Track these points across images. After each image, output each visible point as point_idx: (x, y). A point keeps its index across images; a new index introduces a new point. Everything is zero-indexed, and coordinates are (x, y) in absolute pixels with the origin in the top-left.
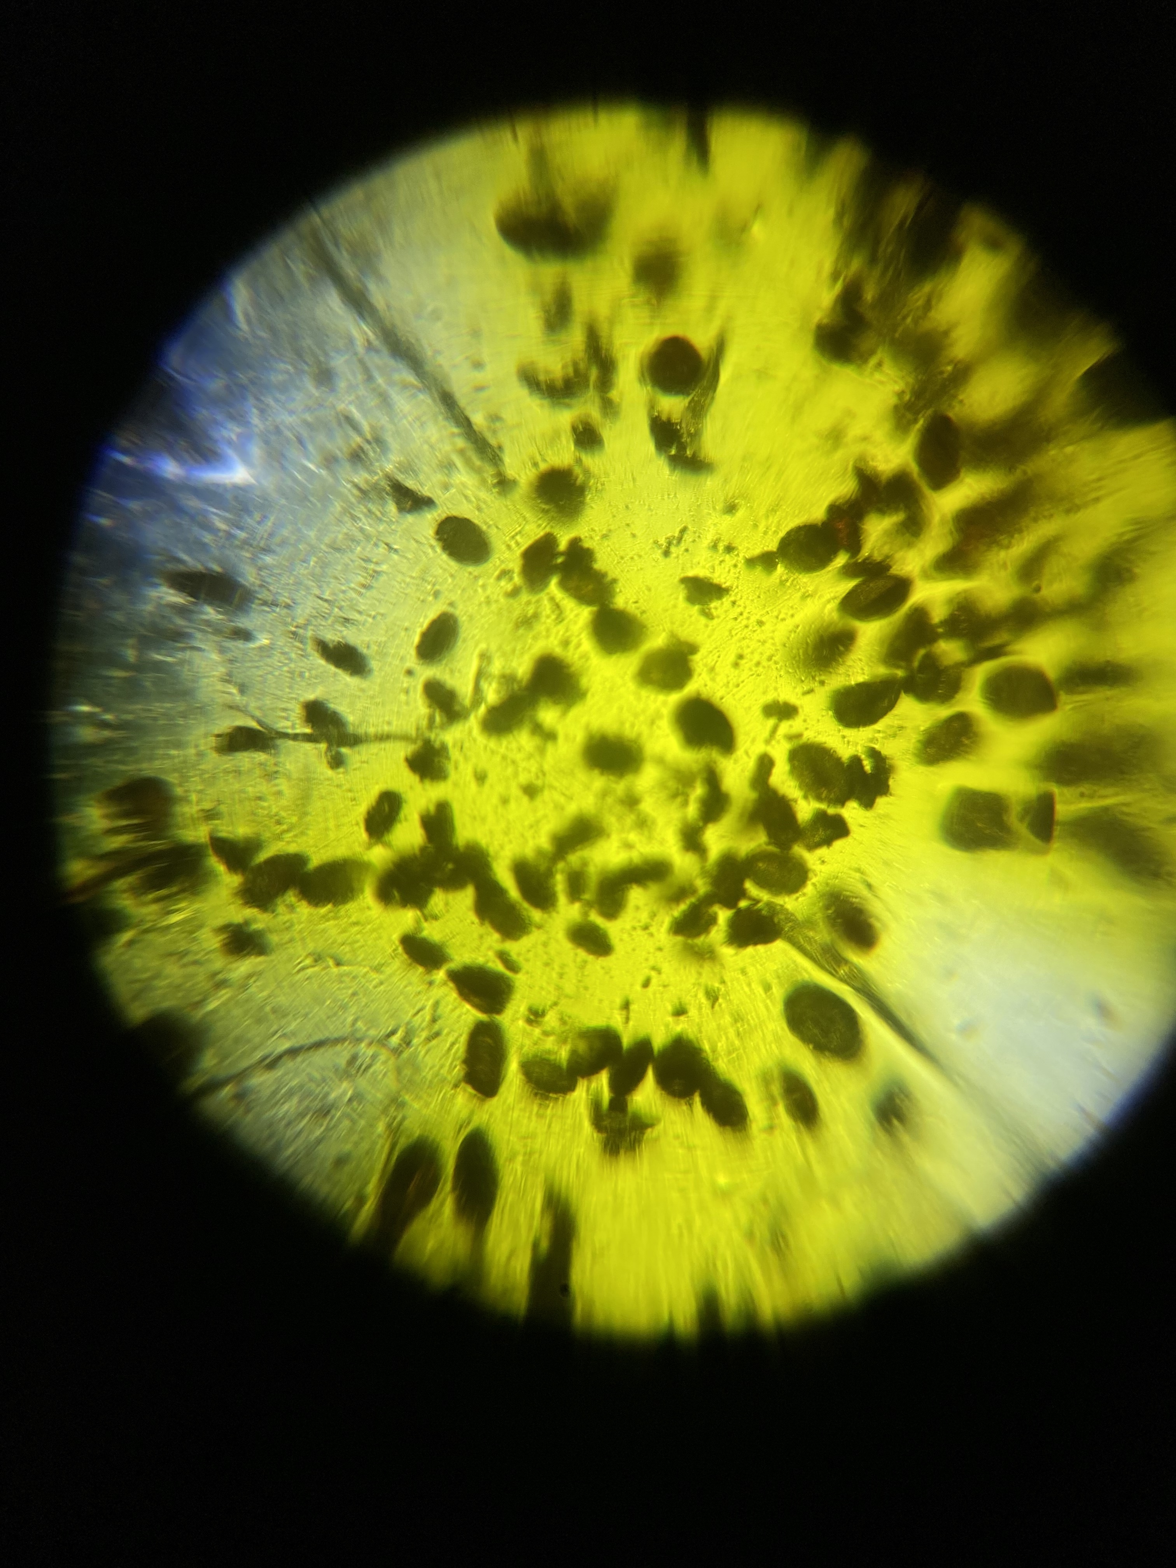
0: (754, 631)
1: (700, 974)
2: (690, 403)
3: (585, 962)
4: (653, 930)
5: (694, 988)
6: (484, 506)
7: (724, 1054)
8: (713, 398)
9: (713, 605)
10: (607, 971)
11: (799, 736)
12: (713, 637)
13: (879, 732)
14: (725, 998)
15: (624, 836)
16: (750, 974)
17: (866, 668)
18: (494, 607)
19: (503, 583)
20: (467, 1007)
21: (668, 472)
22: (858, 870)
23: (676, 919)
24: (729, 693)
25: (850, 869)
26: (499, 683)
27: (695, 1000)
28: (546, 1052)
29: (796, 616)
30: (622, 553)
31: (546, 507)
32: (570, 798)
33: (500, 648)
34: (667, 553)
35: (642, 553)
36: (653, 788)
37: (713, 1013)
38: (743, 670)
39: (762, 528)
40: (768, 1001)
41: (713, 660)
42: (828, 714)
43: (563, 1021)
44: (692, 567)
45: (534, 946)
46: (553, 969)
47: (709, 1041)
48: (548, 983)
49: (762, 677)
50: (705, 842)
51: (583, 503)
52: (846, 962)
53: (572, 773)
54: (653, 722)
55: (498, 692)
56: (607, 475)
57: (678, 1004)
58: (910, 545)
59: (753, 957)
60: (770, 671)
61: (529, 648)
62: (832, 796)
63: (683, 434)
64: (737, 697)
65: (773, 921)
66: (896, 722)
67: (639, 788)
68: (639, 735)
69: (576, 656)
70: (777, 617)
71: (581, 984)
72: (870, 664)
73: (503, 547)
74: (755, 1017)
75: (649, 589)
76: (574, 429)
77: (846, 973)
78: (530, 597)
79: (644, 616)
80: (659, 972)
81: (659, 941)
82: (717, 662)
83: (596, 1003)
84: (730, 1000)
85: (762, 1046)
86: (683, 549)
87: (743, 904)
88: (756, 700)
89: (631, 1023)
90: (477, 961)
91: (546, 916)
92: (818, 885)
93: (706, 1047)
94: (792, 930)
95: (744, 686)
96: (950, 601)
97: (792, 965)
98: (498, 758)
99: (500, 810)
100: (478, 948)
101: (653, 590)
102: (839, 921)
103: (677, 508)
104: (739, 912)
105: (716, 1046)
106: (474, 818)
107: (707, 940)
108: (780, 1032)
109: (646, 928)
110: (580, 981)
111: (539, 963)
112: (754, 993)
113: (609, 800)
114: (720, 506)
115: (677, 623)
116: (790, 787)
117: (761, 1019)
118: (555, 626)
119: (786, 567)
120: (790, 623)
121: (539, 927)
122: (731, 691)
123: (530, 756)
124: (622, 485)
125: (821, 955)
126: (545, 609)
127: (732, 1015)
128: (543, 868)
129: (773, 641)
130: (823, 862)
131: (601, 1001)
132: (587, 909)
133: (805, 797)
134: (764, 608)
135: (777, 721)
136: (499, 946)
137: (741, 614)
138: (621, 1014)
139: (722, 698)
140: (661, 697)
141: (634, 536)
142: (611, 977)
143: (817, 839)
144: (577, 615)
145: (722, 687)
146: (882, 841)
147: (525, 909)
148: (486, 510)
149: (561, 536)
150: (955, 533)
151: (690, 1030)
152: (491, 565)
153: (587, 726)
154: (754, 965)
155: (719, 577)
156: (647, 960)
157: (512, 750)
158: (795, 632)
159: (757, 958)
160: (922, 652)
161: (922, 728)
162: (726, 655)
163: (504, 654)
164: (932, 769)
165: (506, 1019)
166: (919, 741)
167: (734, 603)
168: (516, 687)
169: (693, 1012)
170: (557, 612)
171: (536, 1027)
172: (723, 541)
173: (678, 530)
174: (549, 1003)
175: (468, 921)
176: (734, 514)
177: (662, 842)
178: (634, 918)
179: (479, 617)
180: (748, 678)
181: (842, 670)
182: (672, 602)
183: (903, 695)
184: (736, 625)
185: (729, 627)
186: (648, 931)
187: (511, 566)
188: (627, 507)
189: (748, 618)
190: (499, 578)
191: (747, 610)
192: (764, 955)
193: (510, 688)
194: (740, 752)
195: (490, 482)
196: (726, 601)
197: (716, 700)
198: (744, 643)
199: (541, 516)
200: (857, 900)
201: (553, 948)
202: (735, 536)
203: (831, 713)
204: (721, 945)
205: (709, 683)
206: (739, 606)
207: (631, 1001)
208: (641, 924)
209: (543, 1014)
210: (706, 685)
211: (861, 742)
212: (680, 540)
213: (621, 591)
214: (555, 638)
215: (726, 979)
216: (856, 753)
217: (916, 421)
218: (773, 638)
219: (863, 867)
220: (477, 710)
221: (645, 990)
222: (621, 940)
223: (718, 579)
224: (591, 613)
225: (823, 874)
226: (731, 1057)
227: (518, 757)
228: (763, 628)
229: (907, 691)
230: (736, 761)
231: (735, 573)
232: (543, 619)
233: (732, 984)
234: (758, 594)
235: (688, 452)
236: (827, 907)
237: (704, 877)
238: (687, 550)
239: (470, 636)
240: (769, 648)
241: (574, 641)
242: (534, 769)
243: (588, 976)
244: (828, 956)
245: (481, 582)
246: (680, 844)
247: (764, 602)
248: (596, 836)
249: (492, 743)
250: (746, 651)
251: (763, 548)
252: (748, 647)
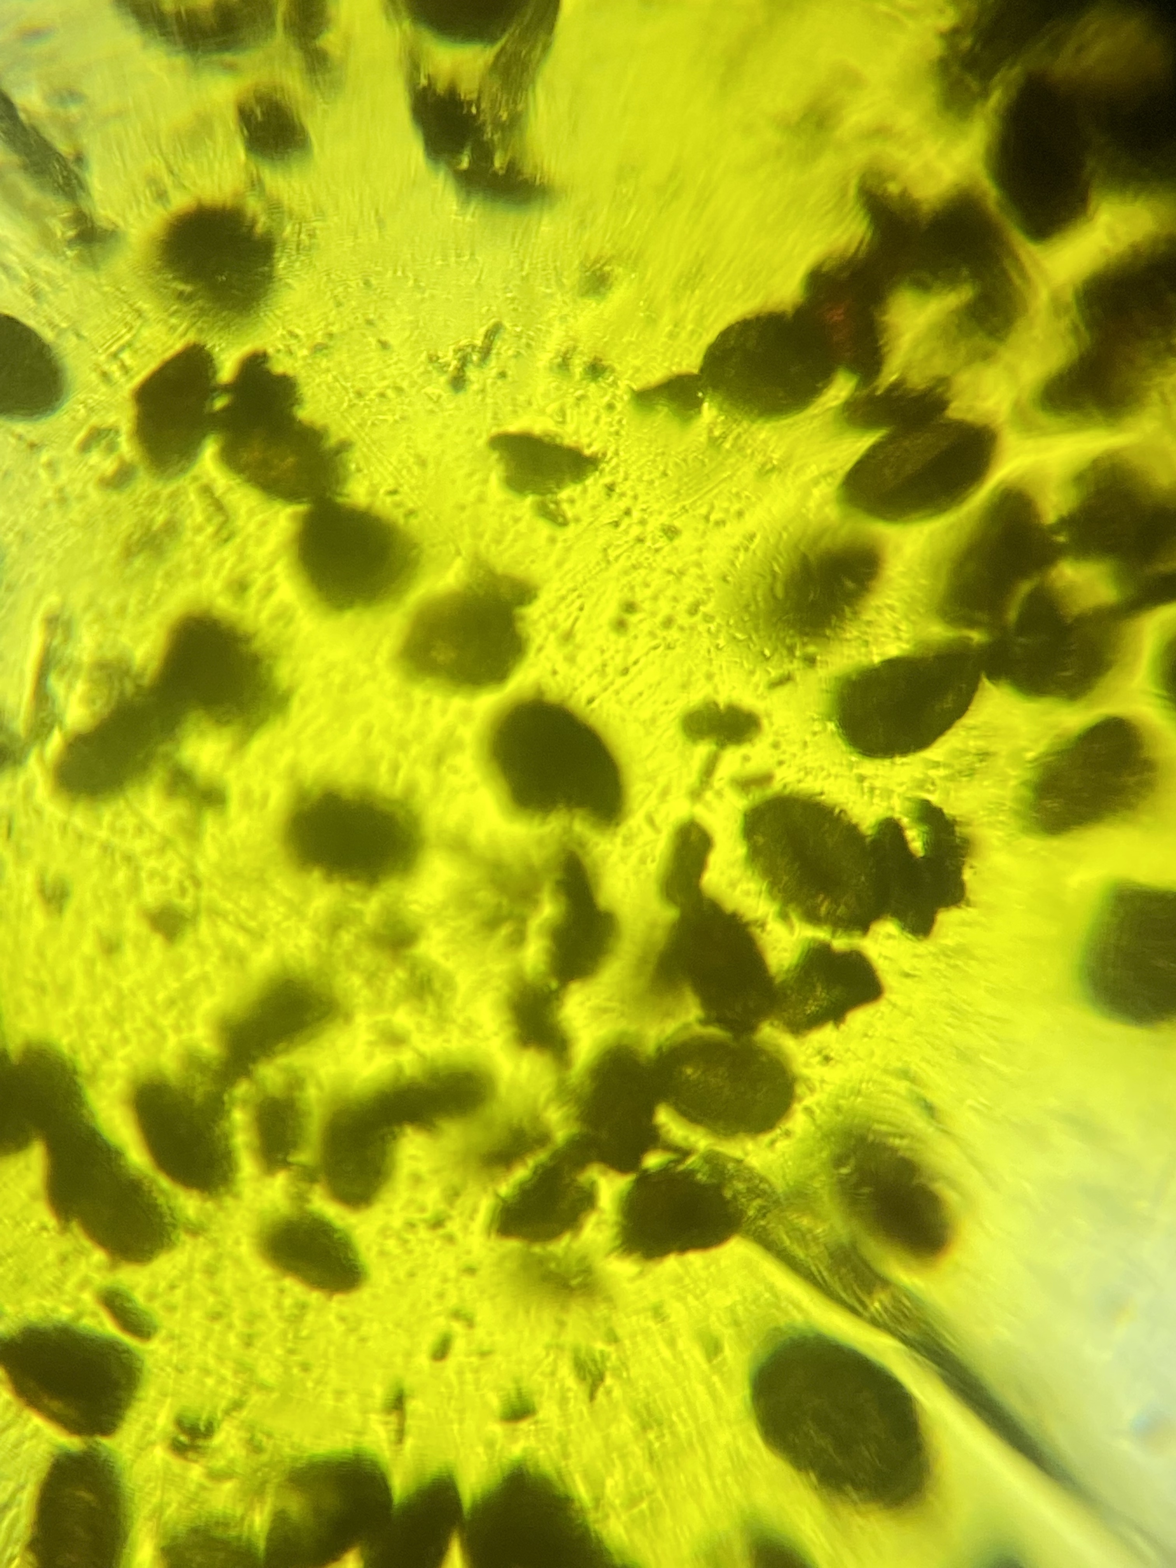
0: (657, 550)
1: (561, 1324)
2: (498, 57)
3: (303, 1307)
4: (453, 1226)
5: (547, 1355)
6: (44, 286)
7: (622, 1505)
8: (546, 47)
9: (564, 494)
10: (352, 1325)
11: (766, 779)
12: (567, 566)
13: (936, 765)
14: (617, 1376)
15: (381, 1017)
16: (672, 1319)
17: (903, 627)
18: (76, 512)
19: (95, 457)
20: (36, 1421)
21: (455, 207)
22: (905, 1074)
23: (504, 1200)
24: (605, 689)
25: (886, 1071)
26: (93, 682)
27: (552, 1384)
28: (217, 1524)
29: (747, 516)
30: (360, 385)
31: (188, 288)
32: (258, 936)
33: (91, 603)
34: (458, 382)
35: (405, 384)
36: (445, 906)
37: (592, 1412)
38: (636, 637)
39: (665, 324)
40: (715, 1379)
41: (569, 615)
42: (825, 728)
43: (254, 1447)
44: (515, 412)
45: (186, 1274)
46: (230, 1326)
47: (586, 1476)
48: (220, 1359)
49: (679, 650)
50: (565, 1024)
51: (269, 277)
52: (885, 1283)
53: (261, 881)
54: (439, 760)
55: (89, 701)
56: (321, 214)
57: (513, 1394)
58: (986, 356)
59: (678, 1280)
60: (696, 637)
61: (158, 601)
62: (841, 910)
63: (484, 124)
64: (626, 696)
65: (721, 1197)
66: (972, 743)
67: (414, 907)
68: (411, 789)
69: (264, 616)
70: (707, 518)
71: (296, 1358)
72: (913, 618)
73: (94, 377)
74: (686, 1415)
75: (422, 463)
76: (245, 116)
77: (886, 1309)
78: (158, 487)
79: (414, 522)
80: (470, 1323)
81: (468, 1252)
82: (576, 619)
83: (329, 1401)
84: (629, 1379)
85: (705, 1484)
86: (494, 372)
87: (653, 1161)
88: (666, 703)
89: (409, 1443)
90: (55, 1316)
91: (210, 1205)
92: (818, 1111)
93: (582, 1492)
94: (764, 1216)
95: (640, 672)
96: (1079, 478)
97: (767, 1295)
98: (92, 852)
99: (99, 968)
100: (59, 1285)
101: (431, 466)
102: (866, 1190)
103: (478, 284)
104: (645, 1180)
105: (603, 1485)
106: (41, 989)
107: (575, 1245)
108: (745, 1451)
109: (437, 1223)
110: (291, 1352)
111: (197, 1315)
112: (684, 1363)
113: (346, 938)
114: (572, 277)
115: (487, 537)
116: (747, 893)
117: (702, 1420)
118: (214, 550)
119: (721, 409)
120: (735, 531)
121: (196, 1230)
122: (612, 683)
123: (165, 845)
124: (356, 237)
125: (829, 1270)
126: (191, 514)
127: (636, 1413)
128: (200, 1092)
129: (699, 572)
130: (827, 1059)
131: (340, 1394)
132: (304, 1186)
133: (784, 916)
134: (676, 500)
135: (713, 747)
136: (101, 1280)
137: (628, 512)
138: (386, 1423)
139: (590, 701)
140: (458, 702)
141: (384, 345)
142: (363, 1340)
143: (811, 1008)
144: (263, 524)
145: (590, 676)
146: (953, 1009)
147: (162, 1192)
148: (51, 297)
149: (222, 350)
150: (1082, 328)
151: (542, 1453)
152: (66, 419)
153: (293, 770)
154: (681, 1298)
155: (577, 432)
156: (441, 1296)
157: (123, 831)
158: (747, 549)
159: (687, 1281)
160: (1025, 588)
161: (1030, 755)
162: (596, 604)
163: (101, 617)
164: (1057, 843)
165: (126, 1446)
166: (1024, 783)
167: (610, 488)
168: (129, 687)
169: (548, 1411)
170: (219, 519)
171: (196, 1461)
172: (582, 353)
173: (482, 331)
174: (223, 1404)
175: (34, 1224)
176: (603, 296)
177: (468, 1029)
178: (410, 1202)
179: (41, 534)
180: (647, 654)
181: (852, 632)
182: (474, 491)
183: (986, 683)
184: (619, 539)
185: (601, 542)
186: (441, 1232)
187: (111, 419)
188: (367, 283)
189: (643, 522)
190: (85, 447)
191: (641, 506)
192: (703, 1274)
193: (115, 693)
194: (635, 821)
195: (59, 234)
196: (594, 483)
197: (578, 703)
198: (638, 576)
199: (175, 308)
200: (905, 1142)
201: (228, 1279)
202: (606, 343)
203: (831, 726)
204: (608, 1255)
205: (562, 667)
206: (623, 495)
207: (407, 1392)
208: (427, 1215)
209: (210, 1430)
210: (555, 673)
211: (900, 790)
212: (486, 352)
213: (359, 470)
214: (216, 573)
215: (620, 1332)
216: (889, 814)
217: (985, 94)
218: (699, 565)
219: (913, 1067)
220: (43, 744)
221: (439, 1364)
222: (383, 1253)
223: (575, 438)
224: (294, 517)
225: (828, 1088)
226: (635, 1511)
227: (139, 845)
228: (676, 542)
229: (995, 675)
230: (628, 841)
231: (611, 425)
232: (188, 535)
233: (635, 1344)
234: (661, 468)
235: (497, 164)
236: (839, 1161)
237: (564, 1104)
238: (503, 375)
239: (24, 577)
240: (691, 588)
241: (259, 581)
242: (174, 873)
243: (308, 1338)
244: (843, 1270)
245: (44, 457)
246: (509, 1032)
247: (675, 486)
248: (319, 1019)
249: (79, 819)
250: (641, 595)
251: (669, 368)
252: (647, 585)
